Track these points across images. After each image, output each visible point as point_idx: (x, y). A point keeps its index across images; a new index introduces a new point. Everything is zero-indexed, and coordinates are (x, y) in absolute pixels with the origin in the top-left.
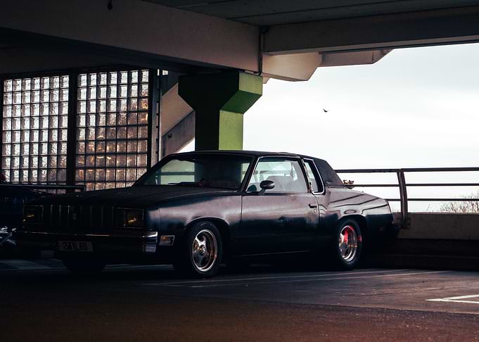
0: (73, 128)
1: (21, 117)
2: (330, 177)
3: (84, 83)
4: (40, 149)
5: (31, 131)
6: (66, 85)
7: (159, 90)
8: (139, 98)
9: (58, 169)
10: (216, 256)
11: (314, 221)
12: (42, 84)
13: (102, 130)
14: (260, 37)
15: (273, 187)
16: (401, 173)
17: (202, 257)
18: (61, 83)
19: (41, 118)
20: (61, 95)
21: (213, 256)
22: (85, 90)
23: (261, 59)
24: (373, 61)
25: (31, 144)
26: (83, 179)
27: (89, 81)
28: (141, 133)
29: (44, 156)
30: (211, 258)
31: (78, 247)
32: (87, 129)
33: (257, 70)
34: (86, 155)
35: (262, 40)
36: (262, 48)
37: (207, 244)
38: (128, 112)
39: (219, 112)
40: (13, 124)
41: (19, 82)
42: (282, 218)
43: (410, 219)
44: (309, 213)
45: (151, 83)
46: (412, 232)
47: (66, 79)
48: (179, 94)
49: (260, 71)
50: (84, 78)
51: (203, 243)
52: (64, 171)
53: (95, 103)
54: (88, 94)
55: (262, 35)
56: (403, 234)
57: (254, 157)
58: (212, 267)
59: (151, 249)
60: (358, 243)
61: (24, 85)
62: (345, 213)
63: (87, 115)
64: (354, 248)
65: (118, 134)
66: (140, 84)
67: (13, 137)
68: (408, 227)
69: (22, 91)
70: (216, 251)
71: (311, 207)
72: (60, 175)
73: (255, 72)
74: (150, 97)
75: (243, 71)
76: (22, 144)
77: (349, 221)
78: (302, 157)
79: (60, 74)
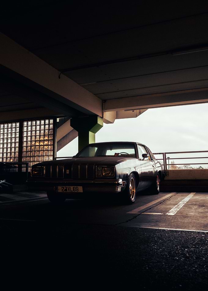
3: (25, 125)
4: (7, 150)
6: (18, 126)
8: (49, 130)
9: (15, 157)
12: (8, 126)
16: (164, 154)
18: (16, 128)
19: (7, 139)
23: (103, 112)
25: (3, 148)
27: (27, 124)
28: (50, 143)
29: (9, 153)
31: (72, 190)
32: (27, 142)
35: (103, 105)
36: (103, 108)
39: (89, 132)
43: (168, 172)
45: (54, 124)
46: (170, 177)
47: (18, 124)
48: (71, 126)
49: (103, 117)
50: (25, 123)
52: (17, 158)
53: (30, 132)
54: (27, 129)
55: (103, 103)
56: (166, 178)
63: (27, 137)
66: (49, 124)
68: (168, 175)
72: (15, 160)
73: (101, 117)
74: (54, 129)
75: (98, 116)
79: (15, 122)
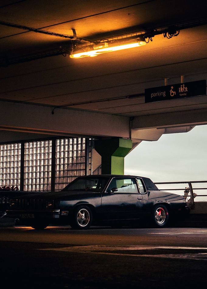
0: (54, 165)
1: (32, 160)
2: (150, 186)
3: (58, 144)
4: (40, 175)
5: (36, 167)
6: (51, 145)
7: (91, 146)
8: (81, 150)
9: (48, 184)
10: (89, 220)
11: (140, 205)
12: (40, 144)
13: (66, 165)
14: (130, 122)
15: (117, 190)
16: (190, 183)
17: (82, 221)
18: (49, 144)
19: (40, 160)
20: (49, 149)
21: (88, 220)
22: (59, 147)
23: (131, 132)
24: (187, 131)
25: (36, 173)
26: (58, 189)
27: (60, 143)
28: (83, 167)
29: (42, 178)
30: (87, 221)
31: (29, 216)
32: (60, 165)
33: (129, 137)
34: (59, 177)
36: (131, 127)
37: (85, 215)
38: (77, 157)
39: (111, 157)
40: (29, 164)
41: (31, 144)
42: (123, 204)
43: (196, 205)
44: (137, 202)
45: (86, 143)
46: (196, 211)
47: (51, 142)
48: (95, 149)
49: (130, 138)
50: (58, 141)
51: (84, 215)
52: (50, 185)
53: (63, 153)
54: (60, 149)
55: (131, 121)
56: (192, 212)
57: (111, 177)
58: (87, 225)
59: (57, 216)
60: (166, 215)
61: (33, 145)
62: (158, 202)
63: (60, 159)
64: (164, 218)
65: (73, 167)
66: (82, 144)
67: (29, 170)
68: (195, 208)
69: (32, 148)
70: (89, 218)
71: (138, 199)
72: (48, 187)
73: (128, 138)
74: (86, 150)
75: (121, 138)
76: (32, 173)
77: (160, 205)
78: (136, 177)
79: (48, 140)
